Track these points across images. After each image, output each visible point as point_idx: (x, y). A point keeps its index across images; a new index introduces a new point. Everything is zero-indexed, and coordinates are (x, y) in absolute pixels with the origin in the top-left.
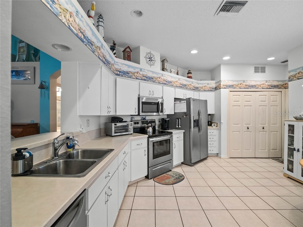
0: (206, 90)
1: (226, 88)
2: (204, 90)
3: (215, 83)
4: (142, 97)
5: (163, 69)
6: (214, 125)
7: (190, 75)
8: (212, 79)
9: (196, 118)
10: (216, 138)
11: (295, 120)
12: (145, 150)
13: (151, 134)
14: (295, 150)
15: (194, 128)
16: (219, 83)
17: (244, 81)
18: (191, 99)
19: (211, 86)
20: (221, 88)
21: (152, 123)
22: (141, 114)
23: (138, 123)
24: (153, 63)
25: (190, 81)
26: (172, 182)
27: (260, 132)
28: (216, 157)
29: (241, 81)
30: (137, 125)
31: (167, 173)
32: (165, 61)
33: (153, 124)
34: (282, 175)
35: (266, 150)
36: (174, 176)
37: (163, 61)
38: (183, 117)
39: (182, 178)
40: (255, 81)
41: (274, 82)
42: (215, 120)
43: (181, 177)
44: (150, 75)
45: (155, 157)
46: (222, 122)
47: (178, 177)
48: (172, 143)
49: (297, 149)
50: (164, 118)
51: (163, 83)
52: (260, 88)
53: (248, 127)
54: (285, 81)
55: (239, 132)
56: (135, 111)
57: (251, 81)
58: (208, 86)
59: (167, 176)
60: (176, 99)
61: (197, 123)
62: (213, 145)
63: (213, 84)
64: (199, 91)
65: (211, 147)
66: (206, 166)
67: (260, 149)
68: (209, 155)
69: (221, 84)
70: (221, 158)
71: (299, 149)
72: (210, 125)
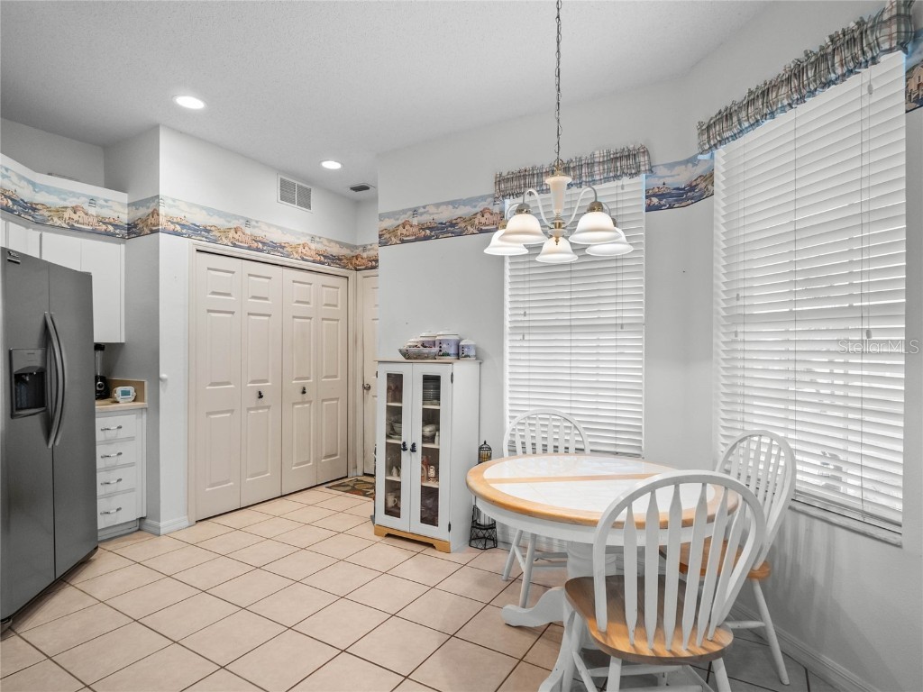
0: (80, 230)
1: (179, 234)
2: (73, 228)
3: (129, 205)
6: (125, 393)
8: (115, 183)
9: (32, 359)
10: (134, 452)
11: (403, 359)
14: (405, 449)
15: (13, 416)
16: (152, 205)
17: (248, 222)
19: (106, 213)
20: (157, 231)
27: (294, 404)
28: (135, 535)
29: (236, 217)
35: (308, 462)
40: (282, 229)
41: (332, 244)
42: (130, 368)
46: (163, 375)
49: (409, 446)
52: (296, 256)
53: (260, 393)
54: (356, 247)
55: (232, 411)
57: (270, 225)
58: (92, 211)
61: (34, 385)
62: (122, 486)
63: (122, 210)
64: (41, 224)
65: (109, 496)
66: (91, 601)
67: (294, 463)
68: (101, 536)
69: (162, 211)
70: (162, 532)
71: (414, 445)
72: (105, 392)
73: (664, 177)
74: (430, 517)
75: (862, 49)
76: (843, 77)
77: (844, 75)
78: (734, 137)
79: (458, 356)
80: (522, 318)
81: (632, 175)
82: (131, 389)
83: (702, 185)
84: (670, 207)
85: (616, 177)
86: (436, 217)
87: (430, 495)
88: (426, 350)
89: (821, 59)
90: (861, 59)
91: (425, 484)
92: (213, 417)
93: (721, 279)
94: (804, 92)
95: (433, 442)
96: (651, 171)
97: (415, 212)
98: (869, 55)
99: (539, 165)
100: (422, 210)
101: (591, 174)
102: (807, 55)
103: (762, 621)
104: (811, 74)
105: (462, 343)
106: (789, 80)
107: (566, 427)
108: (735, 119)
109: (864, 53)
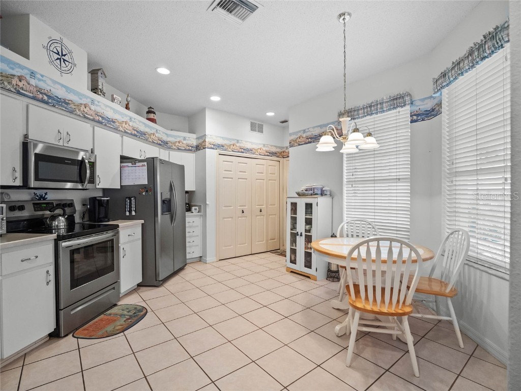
0: (181, 149)
1: (213, 149)
2: (179, 149)
3: (196, 138)
4: (35, 142)
5: (95, 89)
6: (196, 209)
7: (151, 116)
8: (192, 131)
9: (167, 196)
10: (198, 231)
11: (297, 196)
12: (48, 272)
13: (63, 232)
14: (298, 235)
15: (162, 214)
16: (204, 138)
17: (238, 141)
18: (156, 160)
19: (189, 142)
20: (205, 148)
21: (66, 209)
22: (33, 183)
23: (21, 208)
24: (69, 67)
25: (154, 128)
26: (120, 327)
27: (257, 216)
28: (199, 263)
29: (234, 140)
30: (18, 214)
31: (108, 312)
32: (99, 74)
33: (68, 210)
34: (284, 270)
35: (263, 241)
36: (125, 313)
37: (94, 73)
38: (140, 193)
39: (142, 313)
40: (251, 143)
41: (273, 147)
42: (197, 200)
43: (140, 311)
44: (61, 93)
45: (76, 282)
46: (207, 203)
47: (134, 313)
48: (118, 247)
49: (299, 234)
50: (95, 198)
51: (93, 120)
52: (257, 153)
53: (243, 211)
54: (283, 148)
55: (232, 218)
56: (13, 175)
57: (246, 142)
58: (185, 142)
59: (109, 317)
60: (124, 159)
61: (168, 204)
62: (194, 244)
63: (193, 140)
64: (170, 148)
65: (190, 247)
66: (184, 281)
67: (257, 241)
68: (188, 261)
69: (207, 140)
70: (207, 262)
71: (301, 233)
72: (189, 209)
73: (419, 106)
74: (308, 264)
75: (497, 41)
76: (490, 55)
77: (490, 54)
78: (447, 85)
79: (322, 195)
80: (352, 177)
81: (402, 107)
82: (197, 208)
83: (437, 109)
84: (423, 120)
85: (394, 108)
86: (313, 133)
87: (308, 256)
88: (307, 192)
89: (480, 47)
90: (496, 46)
91: (306, 251)
92: (225, 219)
93: (446, 155)
94: (475, 62)
95: (310, 232)
96: (412, 103)
97: (304, 131)
98: (500, 44)
99: (358, 106)
100: (307, 130)
101: (382, 108)
102: (475, 45)
103: (450, 317)
104: (476, 53)
105: (323, 189)
106: (468, 57)
107: (369, 228)
108: (447, 77)
109: (497, 43)
